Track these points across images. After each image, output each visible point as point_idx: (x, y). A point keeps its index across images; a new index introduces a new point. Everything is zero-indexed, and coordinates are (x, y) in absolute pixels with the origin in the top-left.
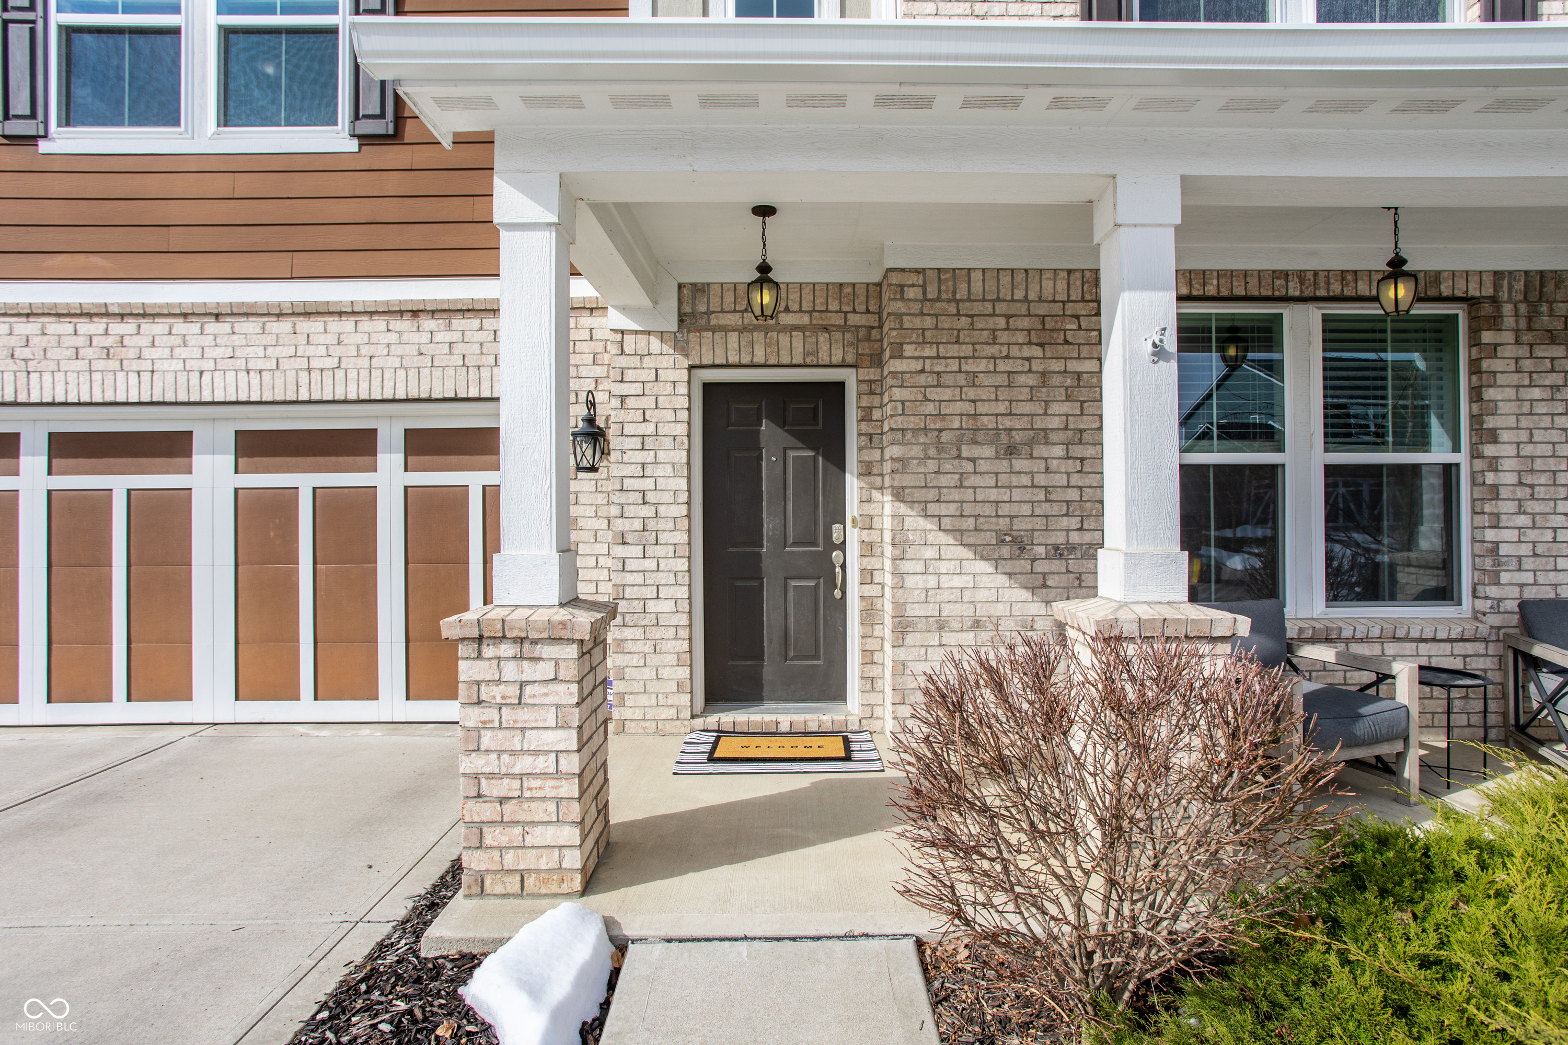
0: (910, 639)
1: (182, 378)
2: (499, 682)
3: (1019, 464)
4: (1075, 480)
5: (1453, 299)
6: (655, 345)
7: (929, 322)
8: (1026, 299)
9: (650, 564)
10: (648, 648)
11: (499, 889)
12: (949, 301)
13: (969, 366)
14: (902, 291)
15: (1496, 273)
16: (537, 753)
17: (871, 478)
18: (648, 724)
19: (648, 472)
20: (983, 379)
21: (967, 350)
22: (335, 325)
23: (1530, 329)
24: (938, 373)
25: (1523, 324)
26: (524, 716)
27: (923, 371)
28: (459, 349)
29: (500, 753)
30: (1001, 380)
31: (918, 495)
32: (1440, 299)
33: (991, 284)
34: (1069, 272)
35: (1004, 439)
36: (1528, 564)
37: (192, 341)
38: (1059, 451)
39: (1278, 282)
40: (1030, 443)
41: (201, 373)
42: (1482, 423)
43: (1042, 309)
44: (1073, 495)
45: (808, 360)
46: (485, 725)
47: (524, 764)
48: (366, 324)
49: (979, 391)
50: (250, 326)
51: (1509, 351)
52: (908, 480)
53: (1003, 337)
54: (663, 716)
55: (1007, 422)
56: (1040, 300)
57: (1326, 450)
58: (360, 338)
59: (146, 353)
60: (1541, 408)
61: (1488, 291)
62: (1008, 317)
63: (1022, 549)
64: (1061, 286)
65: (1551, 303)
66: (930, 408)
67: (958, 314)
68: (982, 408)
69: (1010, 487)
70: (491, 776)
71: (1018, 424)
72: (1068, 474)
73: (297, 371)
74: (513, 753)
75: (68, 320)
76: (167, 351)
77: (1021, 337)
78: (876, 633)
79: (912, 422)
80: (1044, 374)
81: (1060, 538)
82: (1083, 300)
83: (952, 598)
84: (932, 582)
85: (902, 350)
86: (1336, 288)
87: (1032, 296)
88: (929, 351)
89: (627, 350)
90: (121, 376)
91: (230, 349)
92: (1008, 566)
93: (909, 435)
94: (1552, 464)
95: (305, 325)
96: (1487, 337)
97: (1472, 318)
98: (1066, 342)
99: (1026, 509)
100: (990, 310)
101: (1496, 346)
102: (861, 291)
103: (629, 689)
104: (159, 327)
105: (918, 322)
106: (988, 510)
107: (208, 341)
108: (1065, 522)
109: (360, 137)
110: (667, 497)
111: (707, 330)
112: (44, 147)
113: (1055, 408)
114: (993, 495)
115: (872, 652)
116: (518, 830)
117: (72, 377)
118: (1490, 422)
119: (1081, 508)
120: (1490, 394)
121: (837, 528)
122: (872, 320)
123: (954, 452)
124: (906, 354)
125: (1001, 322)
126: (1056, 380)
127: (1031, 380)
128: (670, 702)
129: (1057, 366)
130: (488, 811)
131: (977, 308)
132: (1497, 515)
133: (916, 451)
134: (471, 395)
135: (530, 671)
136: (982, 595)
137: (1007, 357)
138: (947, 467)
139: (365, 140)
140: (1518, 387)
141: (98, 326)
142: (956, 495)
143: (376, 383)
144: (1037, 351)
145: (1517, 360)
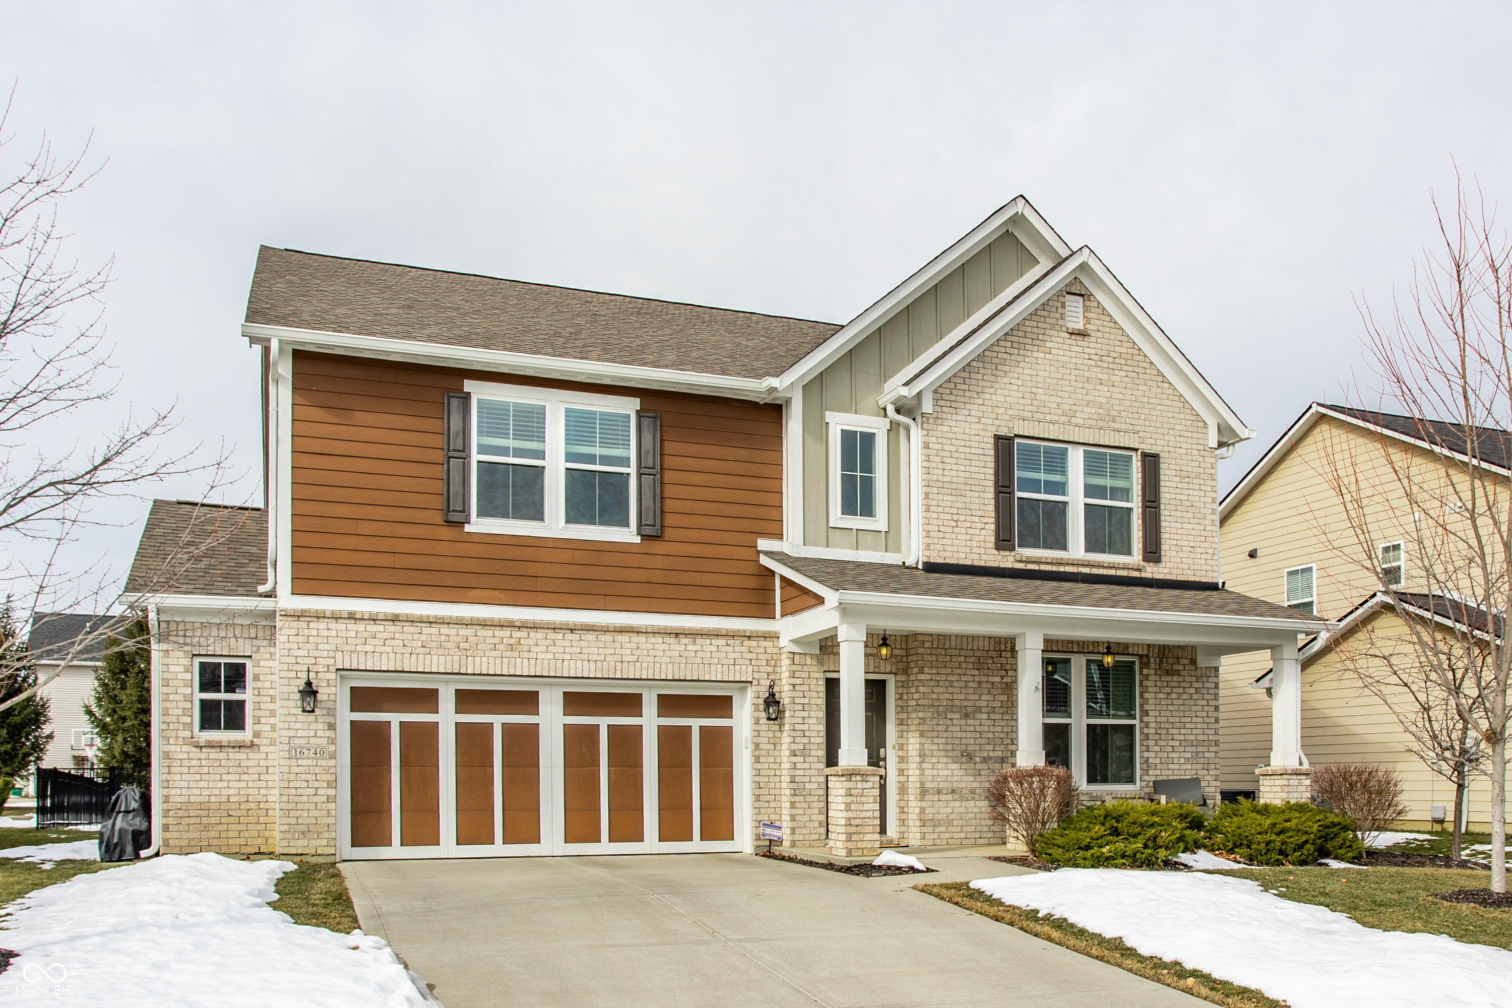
0: (927, 798)
1: (553, 663)
2: (856, 788)
3: (970, 722)
4: (992, 729)
5: (1133, 655)
6: (809, 661)
7: (934, 658)
8: (972, 649)
9: (807, 766)
10: (806, 806)
11: (856, 854)
12: (942, 649)
13: (950, 678)
14: (923, 644)
15: (1148, 645)
16: (867, 811)
17: (903, 727)
18: (805, 842)
19: (806, 721)
20: (956, 684)
21: (949, 671)
22: (635, 638)
23: (1160, 669)
24: (938, 681)
25: (1157, 667)
26: (864, 799)
27: (931, 680)
28: (700, 654)
29: (856, 811)
30: (962, 684)
31: (930, 734)
32: (1128, 654)
33: (959, 642)
34: (990, 638)
35: (964, 710)
36: (1159, 767)
37: (558, 643)
38: (985, 716)
39: (1070, 645)
40: (974, 712)
41: (563, 660)
42: (1143, 707)
43: (978, 654)
44: (990, 735)
45: (876, 670)
46: (852, 802)
47: (863, 815)
48: (652, 639)
49: (954, 689)
50: (590, 637)
51: (1152, 678)
52: (925, 728)
53: (964, 665)
54: (813, 838)
55: (965, 703)
56: (978, 650)
57: (1087, 718)
58: (649, 646)
59: (533, 649)
60: (1163, 702)
61: (1145, 652)
62: (966, 657)
63: (971, 759)
64: (987, 643)
65: (1167, 658)
66: (934, 696)
67: (946, 655)
68: (955, 697)
69: (966, 732)
70: (854, 818)
71: (970, 704)
72: (989, 726)
73: (615, 662)
74: (860, 811)
75: (489, 628)
76: (545, 648)
77: (970, 666)
78: (905, 799)
79: (927, 702)
80: (979, 682)
81: (985, 754)
82: (995, 650)
83: (943, 779)
84: (935, 773)
85: (923, 670)
86: (1091, 649)
87: (975, 648)
88: (934, 671)
89: (795, 662)
90: (519, 660)
91: (579, 649)
92: (964, 766)
93: (926, 708)
94: (1167, 725)
95: (620, 638)
96: (1145, 671)
97: (1141, 663)
98: (988, 669)
99: (972, 741)
100: (958, 654)
101: (1148, 675)
102: (898, 638)
103: (797, 826)
104: (540, 635)
105: (929, 658)
106: (957, 741)
107: (568, 643)
108: (987, 747)
109: (642, 536)
110: (814, 734)
111: (832, 654)
112: (468, 528)
113: (984, 697)
114: (959, 735)
115: (903, 807)
116: (862, 835)
117: (491, 660)
118: (1146, 707)
119: (994, 741)
120: (1146, 695)
121: (882, 750)
122: (903, 652)
123: (944, 716)
124: (925, 672)
125: (963, 659)
126: (984, 685)
127: (974, 685)
128: (815, 831)
129: (984, 679)
130: (853, 829)
131: (953, 652)
132: (1148, 746)
133: (929, 715)
134: (706, 679)
135: (865, 785)
136: (955, 778)
137: (965, 674)
138: (941, 722)
139: (645, 537)
140: (1155, 693)
141: (506, 633)
142: (944, 735)
143: (657, 670)
144: (977, 672)
145: (1155, 681)
